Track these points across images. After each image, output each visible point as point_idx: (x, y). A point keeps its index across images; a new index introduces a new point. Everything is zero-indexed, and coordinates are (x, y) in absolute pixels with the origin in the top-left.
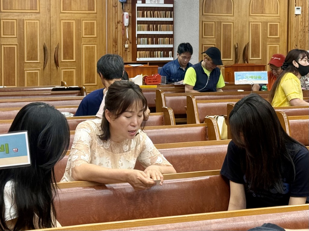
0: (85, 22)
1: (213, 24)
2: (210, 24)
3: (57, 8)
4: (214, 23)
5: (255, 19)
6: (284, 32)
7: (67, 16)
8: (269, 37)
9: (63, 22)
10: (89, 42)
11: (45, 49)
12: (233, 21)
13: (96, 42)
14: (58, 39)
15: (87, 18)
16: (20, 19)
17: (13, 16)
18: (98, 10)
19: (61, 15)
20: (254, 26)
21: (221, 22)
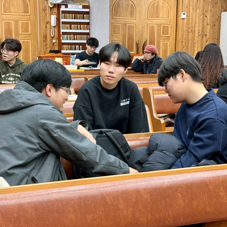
0: (21, 22)
2: (118, 25)
4: (121, 24)
5: (152, 22)
6: (173, 32)
7: (7, 17)
8: (162, 35)
9: (4, 22)
12: (135, 23)
13: (30, 38)
15: (23, 19)
18: (31, 13)
19: (2, 16)
20: (151, 27)
21: (126, 24)
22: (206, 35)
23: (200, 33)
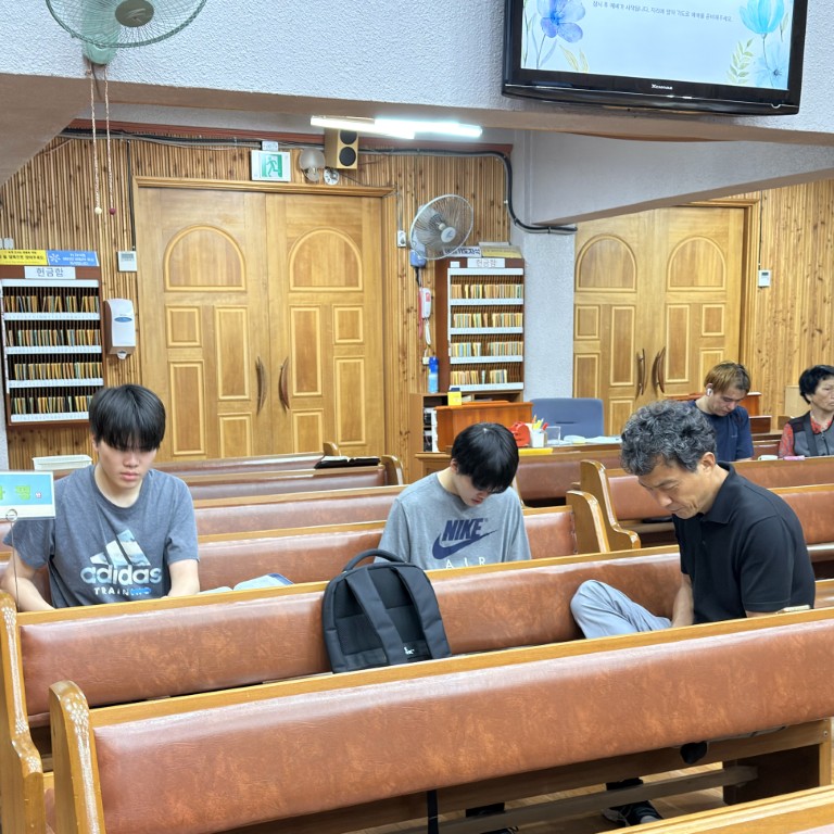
0: (339, 312)
1: (595, 310)
2: (589, 310)
3: (283, 282)
4: (597, 307)
5: (678, 297)
6: (734, 323)
7: (302, 299)
8: (704, 334)
9: (295, 312)
10: (349, 353)
11: (259, 371)
12: (635, 304)
13: (362, 353)
14: (286, 348)
15: (343, 302)
16: (206, 306)
17: (190, 301)
18: (365, 285)
19: (291, 295)
20: (676, 312)
21: (611, 306)
22: (820, 331)
23: (806, 325)
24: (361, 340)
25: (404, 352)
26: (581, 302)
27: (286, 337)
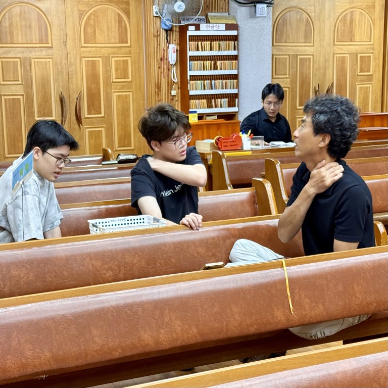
0: (115, 60)
1: (286, 58)
2: (282, 58)
3: (77, 41)
4: (288, 56)
5: (342, 49)
6: (379, 67)
7: (90, 52)
8: (359, 74)
9: (85, 61)
10: (122, 89)
11: (62, 101)
12: (313, 54)
13: (131, 88)
14: (80, 85)
15: (118, 53)
16: (25, 57)
17: (15, 53)
18: (132, 43)
19: (82, 49)
20: (340, 58)
21: (297, 55)
24: (130, 80)
25: (159, 87)
26: (277, 53)
27: (79, 77)
